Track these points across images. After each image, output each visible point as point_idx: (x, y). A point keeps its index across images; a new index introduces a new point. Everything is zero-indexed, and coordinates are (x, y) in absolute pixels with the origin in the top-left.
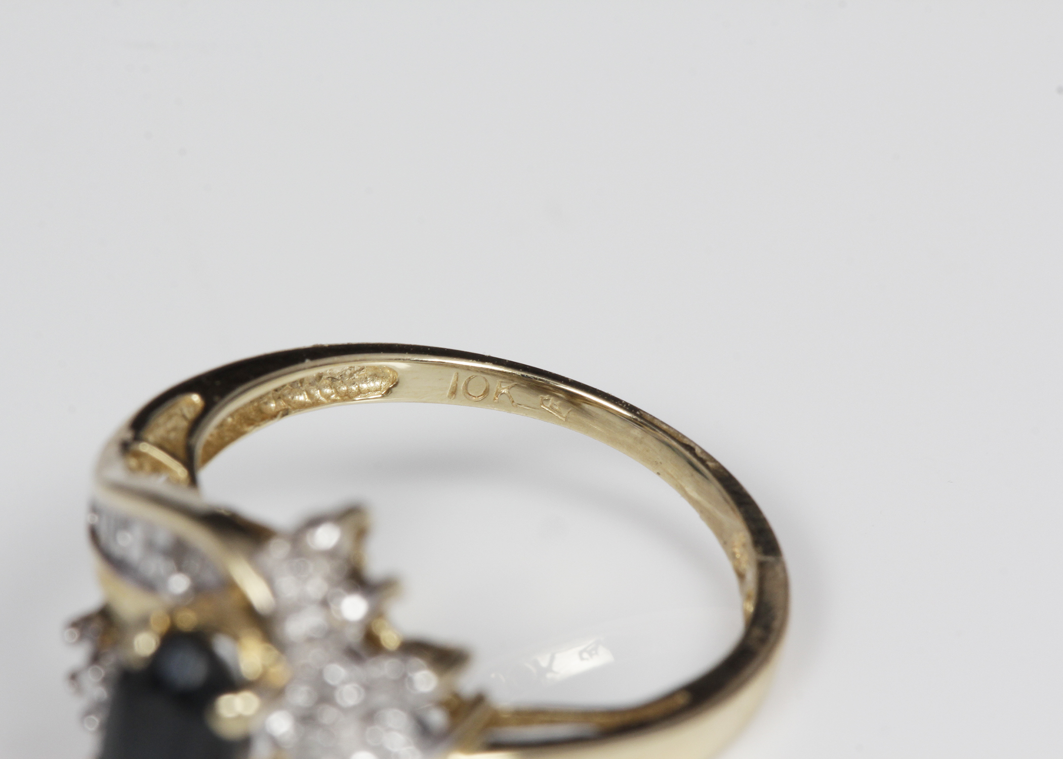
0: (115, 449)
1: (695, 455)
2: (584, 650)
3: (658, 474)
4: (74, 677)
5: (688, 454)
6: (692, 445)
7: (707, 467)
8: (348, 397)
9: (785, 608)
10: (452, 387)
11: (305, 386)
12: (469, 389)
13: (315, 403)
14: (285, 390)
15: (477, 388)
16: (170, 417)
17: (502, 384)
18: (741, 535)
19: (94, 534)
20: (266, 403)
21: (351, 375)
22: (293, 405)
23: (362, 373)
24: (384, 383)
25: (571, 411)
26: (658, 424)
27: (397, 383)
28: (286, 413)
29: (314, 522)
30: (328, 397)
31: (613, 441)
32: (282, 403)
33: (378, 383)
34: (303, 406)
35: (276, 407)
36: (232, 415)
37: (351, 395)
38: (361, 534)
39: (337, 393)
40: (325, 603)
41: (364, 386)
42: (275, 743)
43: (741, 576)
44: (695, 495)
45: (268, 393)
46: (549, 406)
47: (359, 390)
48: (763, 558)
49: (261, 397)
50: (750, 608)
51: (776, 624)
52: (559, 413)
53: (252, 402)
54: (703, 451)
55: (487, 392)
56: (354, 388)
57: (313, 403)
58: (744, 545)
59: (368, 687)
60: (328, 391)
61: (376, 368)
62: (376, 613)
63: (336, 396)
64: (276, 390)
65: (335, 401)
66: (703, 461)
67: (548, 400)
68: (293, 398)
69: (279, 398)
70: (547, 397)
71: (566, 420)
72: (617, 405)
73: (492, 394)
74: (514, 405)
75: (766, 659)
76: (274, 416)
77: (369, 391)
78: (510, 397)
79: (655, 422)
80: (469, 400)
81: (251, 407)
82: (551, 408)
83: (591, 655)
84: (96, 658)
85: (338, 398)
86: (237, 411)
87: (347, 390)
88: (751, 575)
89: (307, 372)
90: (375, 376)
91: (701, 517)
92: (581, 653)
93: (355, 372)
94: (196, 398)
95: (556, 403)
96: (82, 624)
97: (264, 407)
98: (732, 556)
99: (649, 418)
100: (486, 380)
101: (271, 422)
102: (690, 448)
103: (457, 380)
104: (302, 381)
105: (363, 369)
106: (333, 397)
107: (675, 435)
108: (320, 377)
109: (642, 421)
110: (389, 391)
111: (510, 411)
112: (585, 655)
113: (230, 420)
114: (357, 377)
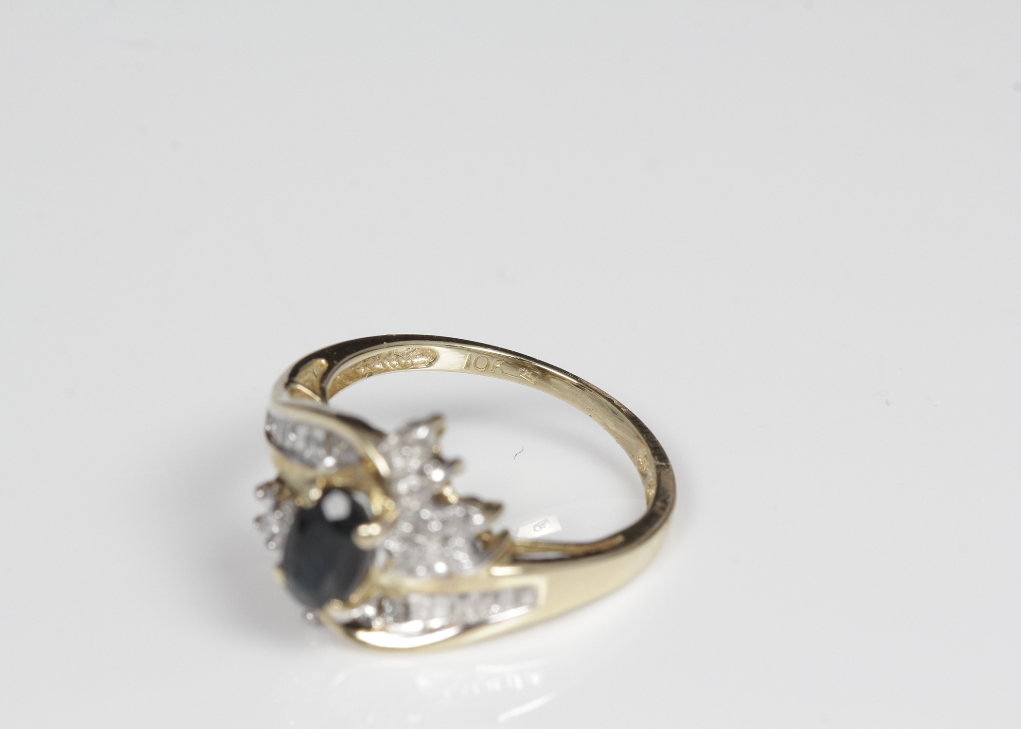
0: (282, 386)
1: (614, 404)
2: (537, 525)
3: (590, 416)
4: (259, 520)
5: (610, 404)
6: (612, 399)
7: (622, 411)
8: (405, 367)
9: (674, 492)
10: (467, 363)
11: (382, 359)
12: (477, 364)
13: (386, 370)
14: (369, 361)
15: (482, 363)
16: (307, 373)
17: (497, 361)
18: (644, 451)
19: (269, 436)
20: (359, 368)
21: (408, 354)
22: (375, 370)
23: (414, 353)
24: (427, 359)
25: (538, 378)
26: (591, 386)
27: (435, 359)
28: (371, 375)
29: (415, 425)
30: (394, 366)
31: (563, 396)
32: (368, 369)
33: (423, 359)
34: (380, 371)
35: (364, 371)
36: (339, 375)
37: (408, 366)
38: (440, 432)
39: (399, 364)
40: (421, 473)
41: (416, 361)
42: (389, 554)
43: (644, 475)
44: (613, 428)
45: (360, 362)
46: (524, 375)
47: (412, 363)
48: (658, 463)
49: (356, 365)
50: (652, 492)
51: (670, 500)
52: (530, 379)
53: (351, 367)
54: (618, 402)
55: (488, 366)
56: (409, 361)
57: (386, 369)
58: (646, 456)
59: (444, 522)
60: (395, 363)
61: (423, 350)
62: (446, 482)
63: (399, 366)
64: (364, 361)
65: (398, 369)
66: (619, 408)
67: (524, 372)
68: (374, 366)
69: (366, 366)
70: (523, 370)
71: (535, 384)
72: (566, 375)
73: (491, 367)
74: (504, 375)
75: (666, 520)
76: (364, 376)
77: (418, 364)
78: (501, 369)
79: (589, 385)
80: (477, 371)
81: (350, 370)
82: (526, 376)
83: (541, 528)
84: (277, 506)
85: (400, 367)
86: (342, 372)
87: (405, 363)
88: (651, 473)
89: (383, 350)
90: (422, 355)
91: (617, 441)
92: (535, 527)
93: (410, 352)
94: (323, 361)
95: (529, 373)
96: (266, 487)
97: (358, 371)
98: (637, 464)
99: (585, 383)
100: (488, 359)
101: (363, 379)
102: (611, 400)
103: (471, 358)
104: (379, 356)
105: (415, 350)
106: (397, 366)
107: (601, 393)
108: (390, 354)
109: (581, 384)
110: (430, 364)
111: (500, 378)
112: (537, 528)
113: (339, 377)
114: (411, 355)
